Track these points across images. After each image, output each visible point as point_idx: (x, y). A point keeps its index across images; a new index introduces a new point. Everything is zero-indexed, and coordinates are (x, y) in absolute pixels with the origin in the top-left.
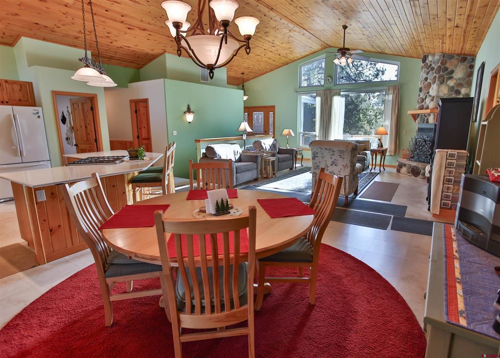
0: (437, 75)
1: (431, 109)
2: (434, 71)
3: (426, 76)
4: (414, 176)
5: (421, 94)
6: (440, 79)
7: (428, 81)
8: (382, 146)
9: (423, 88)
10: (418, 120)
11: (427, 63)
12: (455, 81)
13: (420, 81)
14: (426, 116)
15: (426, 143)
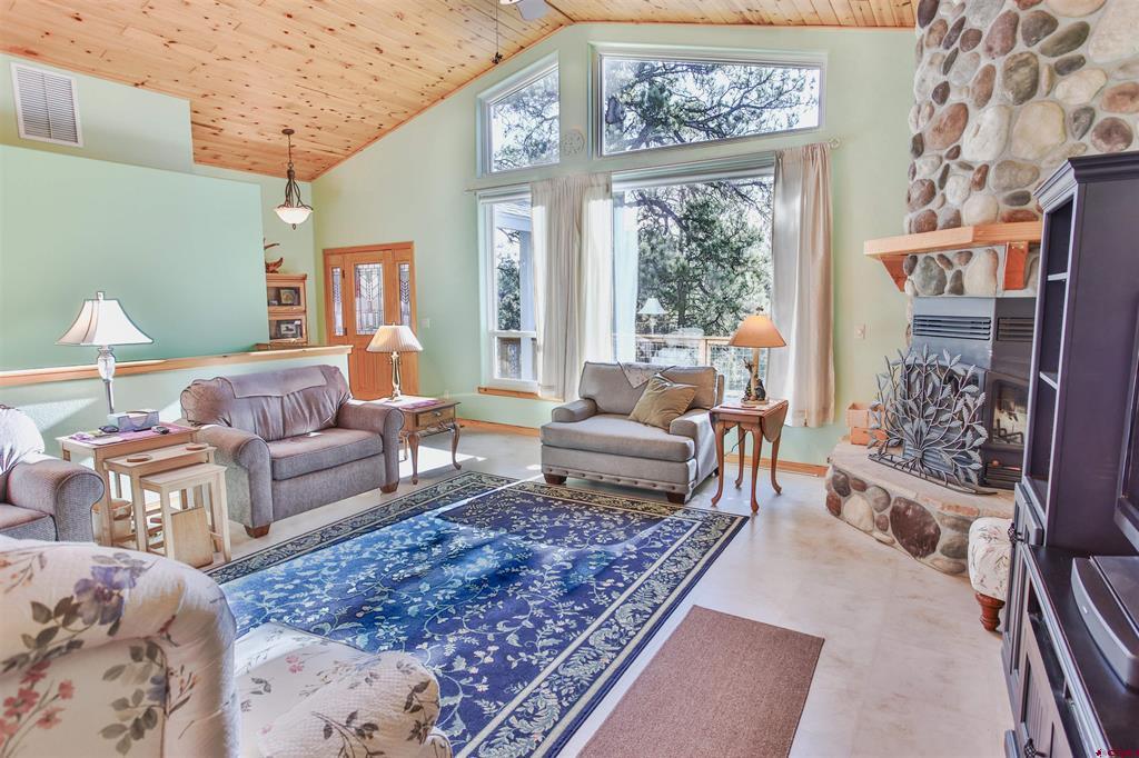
0: (999, 63)
1: (977, 228)
2: (980, 48)
3: (942, 79)
4: (907, 546)
5: (919, 162)
6: (1016, 77)
7: (953, 98)
8: (761, 395)
9: (927, 138)
10: (915, 278)
11: (943, 23)
12: (1097, 80)
13: (914, 108)
14: (949, 263)
15: (956, 390)
